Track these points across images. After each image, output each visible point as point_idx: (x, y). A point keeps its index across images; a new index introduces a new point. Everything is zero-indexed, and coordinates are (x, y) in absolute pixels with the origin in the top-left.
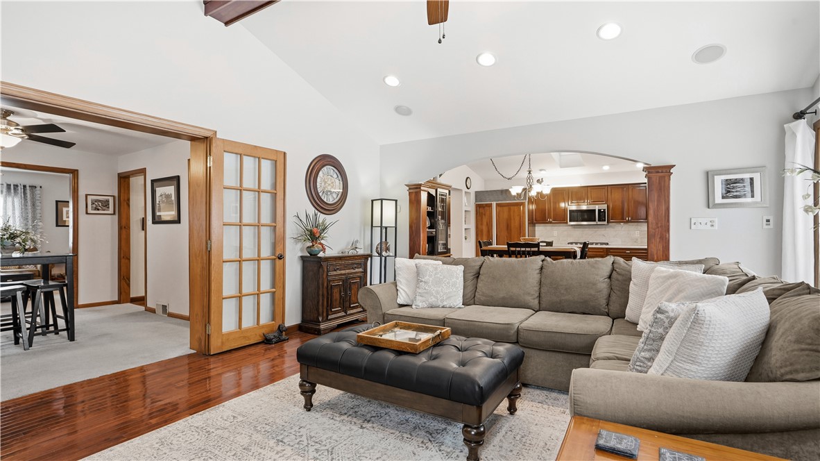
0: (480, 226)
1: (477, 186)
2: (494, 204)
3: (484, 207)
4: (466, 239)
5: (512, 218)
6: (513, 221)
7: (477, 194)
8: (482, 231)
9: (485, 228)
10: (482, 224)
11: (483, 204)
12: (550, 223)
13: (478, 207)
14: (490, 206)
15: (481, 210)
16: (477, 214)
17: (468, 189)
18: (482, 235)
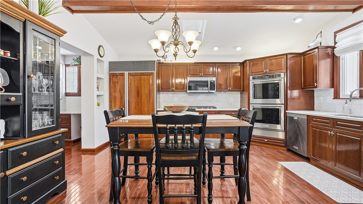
0: (113, 94)
1: (111, 56)
2: (126, 73)
3: (117, 76)
4: (98, 105)
5: (143, 85)
6: (143, 89)
7: (111, 63)
8: (115, 98)
9: (118, 95)
10: (115, 92)
11: (116, 73)
12: (173, 91)
13: (112, 76)
14: (123, 75)
15: (115, 79)
16: (110, 82)
17: (101, 57)
18: (115, 101)
